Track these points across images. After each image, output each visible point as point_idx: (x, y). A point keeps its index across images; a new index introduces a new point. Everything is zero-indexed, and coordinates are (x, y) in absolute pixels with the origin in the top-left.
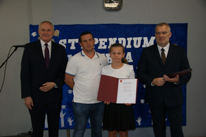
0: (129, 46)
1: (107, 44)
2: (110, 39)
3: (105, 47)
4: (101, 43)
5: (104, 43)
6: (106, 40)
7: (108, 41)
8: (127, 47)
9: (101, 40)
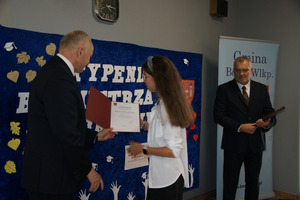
1: (125, 75)
2: (128, 68)
4: (117, 74)
5: (120, 74)
7: (126, 70)
9: (117, 68)
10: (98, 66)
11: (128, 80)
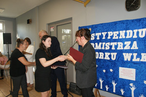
0: (135, 36)
1: (119, 35)
2: (120, 32)
3: (117, 38)
4: (115, 35)
6: (117, 32)
7: (119, 33)
8: (134, 37)
9: (115, 33)
10: (106, 33)
11: (120, 37)
